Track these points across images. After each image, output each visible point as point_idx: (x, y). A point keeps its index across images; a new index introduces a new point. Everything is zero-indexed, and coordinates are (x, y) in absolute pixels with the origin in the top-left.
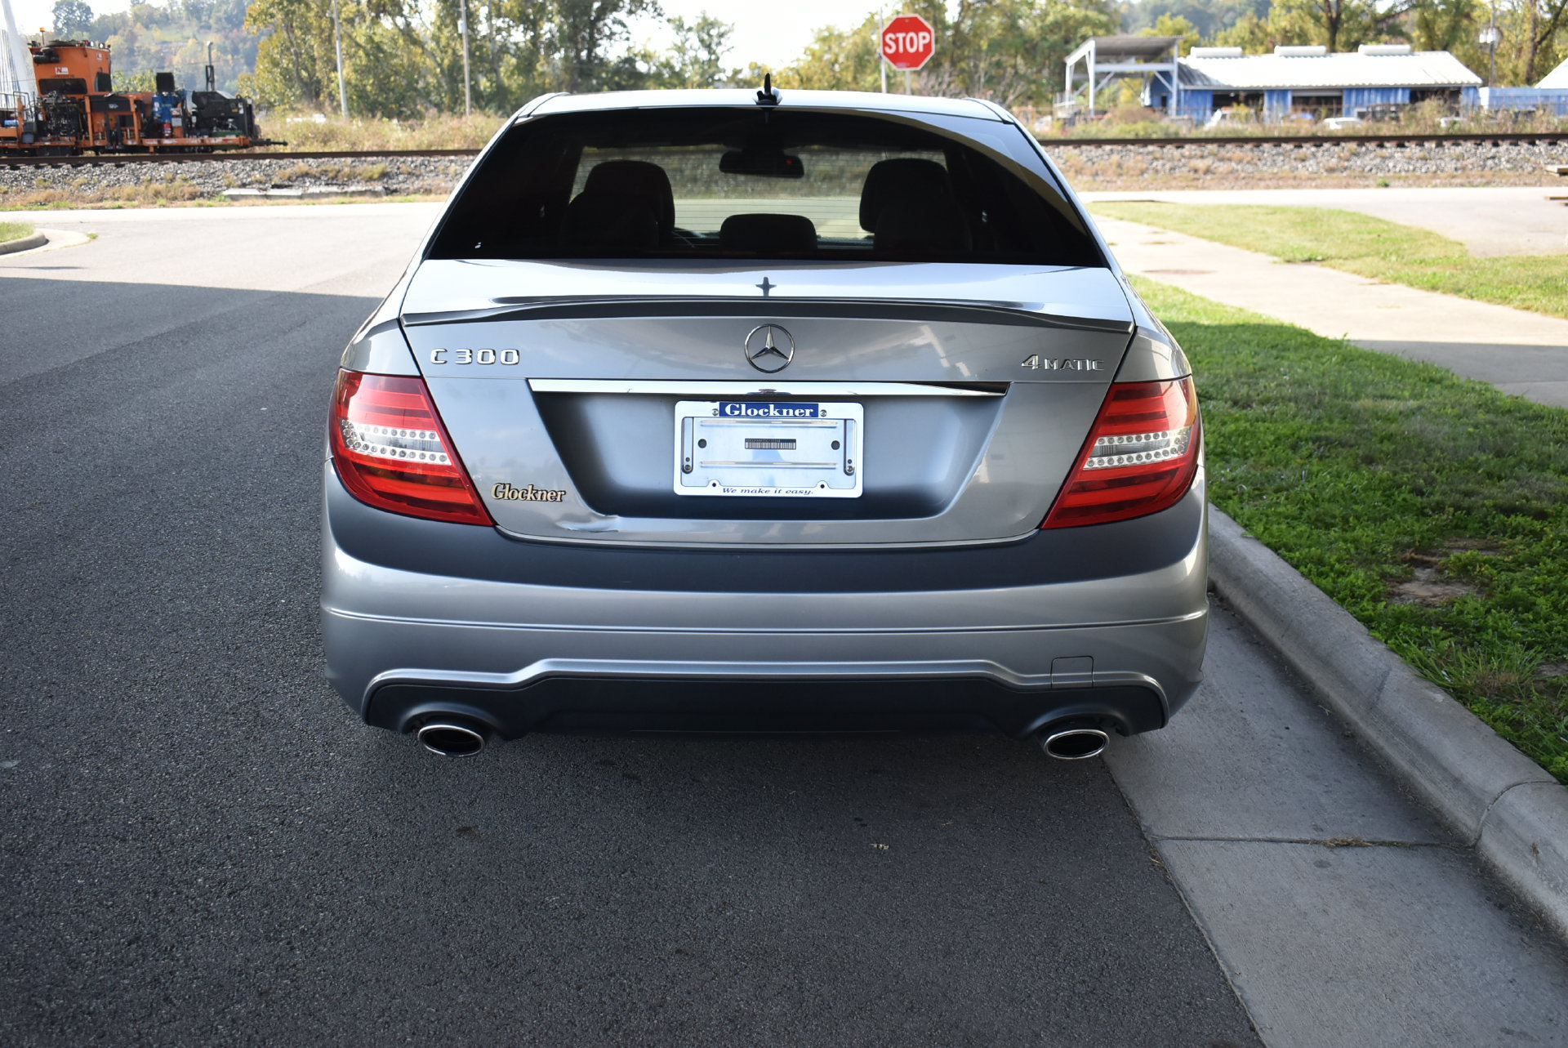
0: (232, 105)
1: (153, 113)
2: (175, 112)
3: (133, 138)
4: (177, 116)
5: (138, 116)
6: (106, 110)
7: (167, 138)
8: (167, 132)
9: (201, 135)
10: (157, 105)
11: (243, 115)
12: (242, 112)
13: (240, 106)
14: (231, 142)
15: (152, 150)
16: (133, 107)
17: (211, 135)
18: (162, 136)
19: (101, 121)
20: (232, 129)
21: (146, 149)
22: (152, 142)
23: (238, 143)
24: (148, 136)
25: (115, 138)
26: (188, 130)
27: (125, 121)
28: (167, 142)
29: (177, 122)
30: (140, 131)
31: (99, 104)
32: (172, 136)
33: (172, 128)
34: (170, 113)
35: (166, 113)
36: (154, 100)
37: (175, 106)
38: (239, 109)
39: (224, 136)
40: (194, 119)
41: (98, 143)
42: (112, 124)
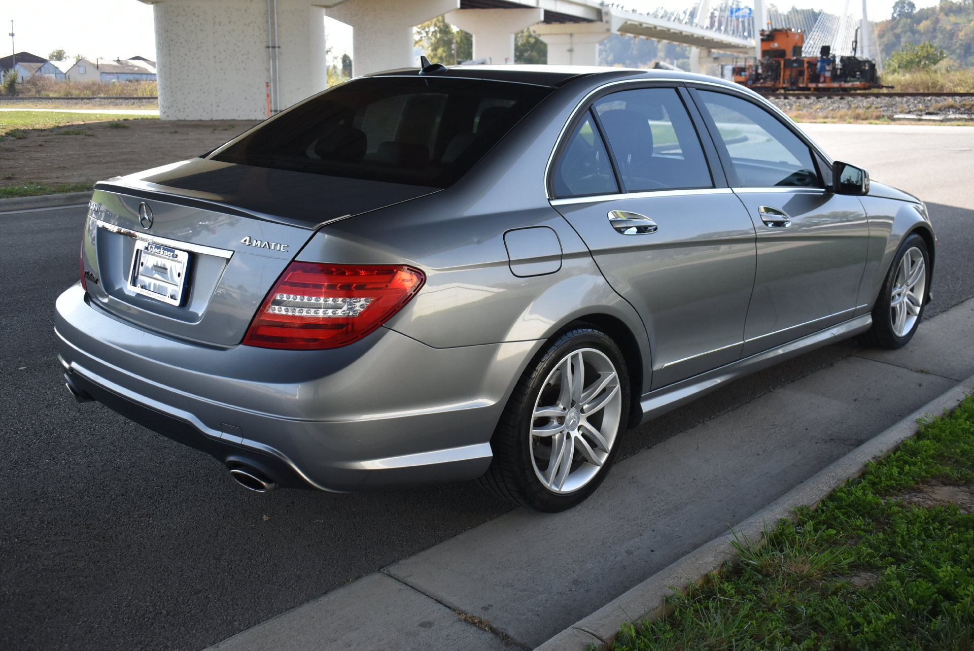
0: (862, 64)
1: (816, 69)
2: (828, 68)
3: (803, 82)
4: (828, 71)
5: (808, 71)
6: (792, 67)
7: (822, 83)
8: (822, 79)
9: (841, 81)
10: (819, 64)
11: (867, 70)
12: (867, 68)
13: (867, 65)
14: (856, 86)
15: (812, 89)
16: (806, 65)
17: (846, 81)
18: (818, 81)
19: (788, 73)
20: (859, 78)
21: (809, 89)
22: (813, 85)
23: (860, 86)
24: (812, 82)
25: (794, 83)
26: (835, 77)
27: (801, 73)
28: (821, 85)
29: (828, 74)
30: (808, 79)
31: (788, 64)
32: (824, 82)
33: (825, 77)
34: (825, 68)
35: (823, 69)
36: (818, 61)
37: (829, 65)
38: (866, 66)
39: (853, 81)
40: (839, 72)
41: (785, 86)
42: (793, 74)
